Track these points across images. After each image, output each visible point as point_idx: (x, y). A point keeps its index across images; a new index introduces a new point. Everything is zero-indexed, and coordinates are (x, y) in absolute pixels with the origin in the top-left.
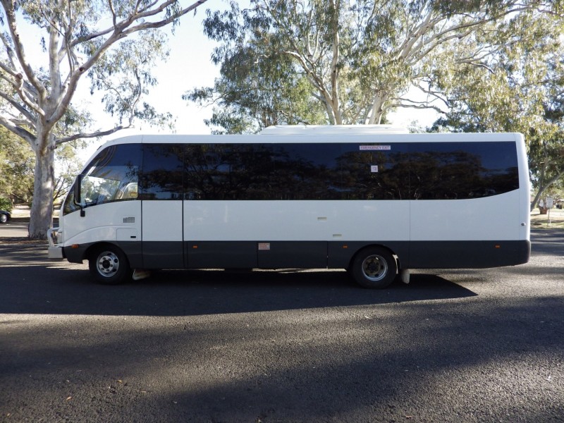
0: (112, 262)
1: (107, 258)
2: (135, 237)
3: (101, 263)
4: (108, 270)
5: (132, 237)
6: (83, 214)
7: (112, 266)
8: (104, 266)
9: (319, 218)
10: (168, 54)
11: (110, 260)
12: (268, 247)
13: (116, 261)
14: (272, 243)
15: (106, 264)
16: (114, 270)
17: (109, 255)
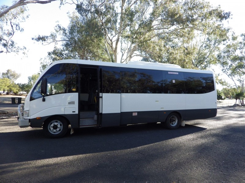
0: (59, 126)
1: (56, 124)
2: (75, 112)
3: (52, 127)
4: (56, 130)
5: (73, 112)
6: (44, 100)
7: (59, 128)
8: (53, 128)
9: (156, 101)
10: (28, 17)
11: (58, 125)
12: (136, 114)
13: (61, 125)
14: (138, 112)
15: (55, 127)
16: (60, 130)
17: (57, 122)
